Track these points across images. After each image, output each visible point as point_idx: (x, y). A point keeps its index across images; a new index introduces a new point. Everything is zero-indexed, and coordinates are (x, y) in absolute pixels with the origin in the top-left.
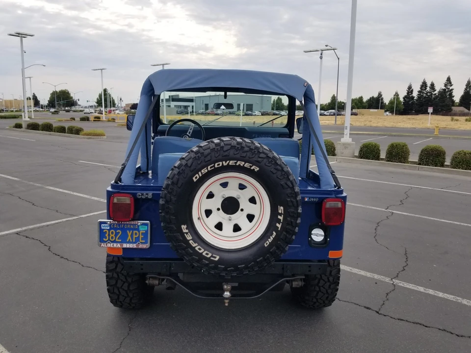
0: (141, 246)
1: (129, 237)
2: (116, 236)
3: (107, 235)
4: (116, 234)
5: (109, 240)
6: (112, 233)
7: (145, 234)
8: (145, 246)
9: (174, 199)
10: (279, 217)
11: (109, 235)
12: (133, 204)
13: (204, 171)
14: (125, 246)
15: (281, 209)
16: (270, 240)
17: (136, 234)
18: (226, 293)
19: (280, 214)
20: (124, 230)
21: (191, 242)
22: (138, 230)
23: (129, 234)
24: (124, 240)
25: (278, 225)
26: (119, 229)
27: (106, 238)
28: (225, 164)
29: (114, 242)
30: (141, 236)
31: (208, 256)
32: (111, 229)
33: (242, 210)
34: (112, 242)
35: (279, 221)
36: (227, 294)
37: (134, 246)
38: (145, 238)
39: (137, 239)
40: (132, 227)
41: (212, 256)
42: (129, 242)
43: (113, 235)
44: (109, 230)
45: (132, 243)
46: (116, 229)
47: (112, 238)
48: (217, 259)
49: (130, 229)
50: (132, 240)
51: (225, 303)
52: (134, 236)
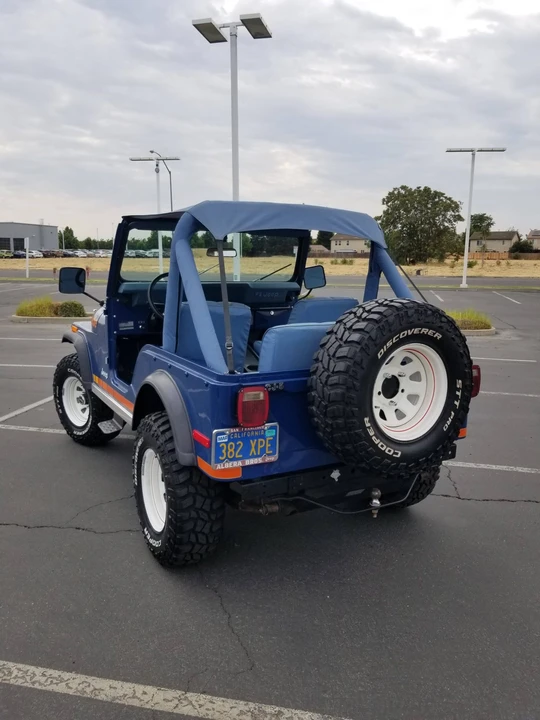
0: (268, 459)
1: (253, 449)
2: (235, 450)
3: (224, 451)
4: (237, 446)
5: (227, 457)
6: (231, 446)
7: (272, 442)
8: (273, 459)
9: (357, 384)
10: (458, 393)
11: (227, 451)
12: (268, 401)
13: (389, 344)
14: (248, 462)
15: (459, 384)
16: (449, 423)
17: (262, 443)
18: (374, 501)
19: (458, 390)
20: (246, 440)
21: (374, 438)
22: (263, 437)
23: (253, 446)
24: (246, 454)
25: (456, 402)
26: (239, 439)
27: (222, 455)
28: (410, 333)
29: (234, 459)
30: (268, 445)
31: (391, 454)
32: (230, 440)
33: (403, 391)
34: (231, 460)
35: (457, 398)
36: (376, 502)
37: (259, 461)
38: (273, 447)
39: (263, 450)
40: (256, 433)
41: (394, 453)
42: (253, 457)
43: (232, 450)
44: (227, 443)
45: (257, 456)
46: (235, 440)
47: (231, 453)
48: (398, 456)
49: (253, 438)
50: (257, 452)
51: (373, 514)
52: (260, 447)
